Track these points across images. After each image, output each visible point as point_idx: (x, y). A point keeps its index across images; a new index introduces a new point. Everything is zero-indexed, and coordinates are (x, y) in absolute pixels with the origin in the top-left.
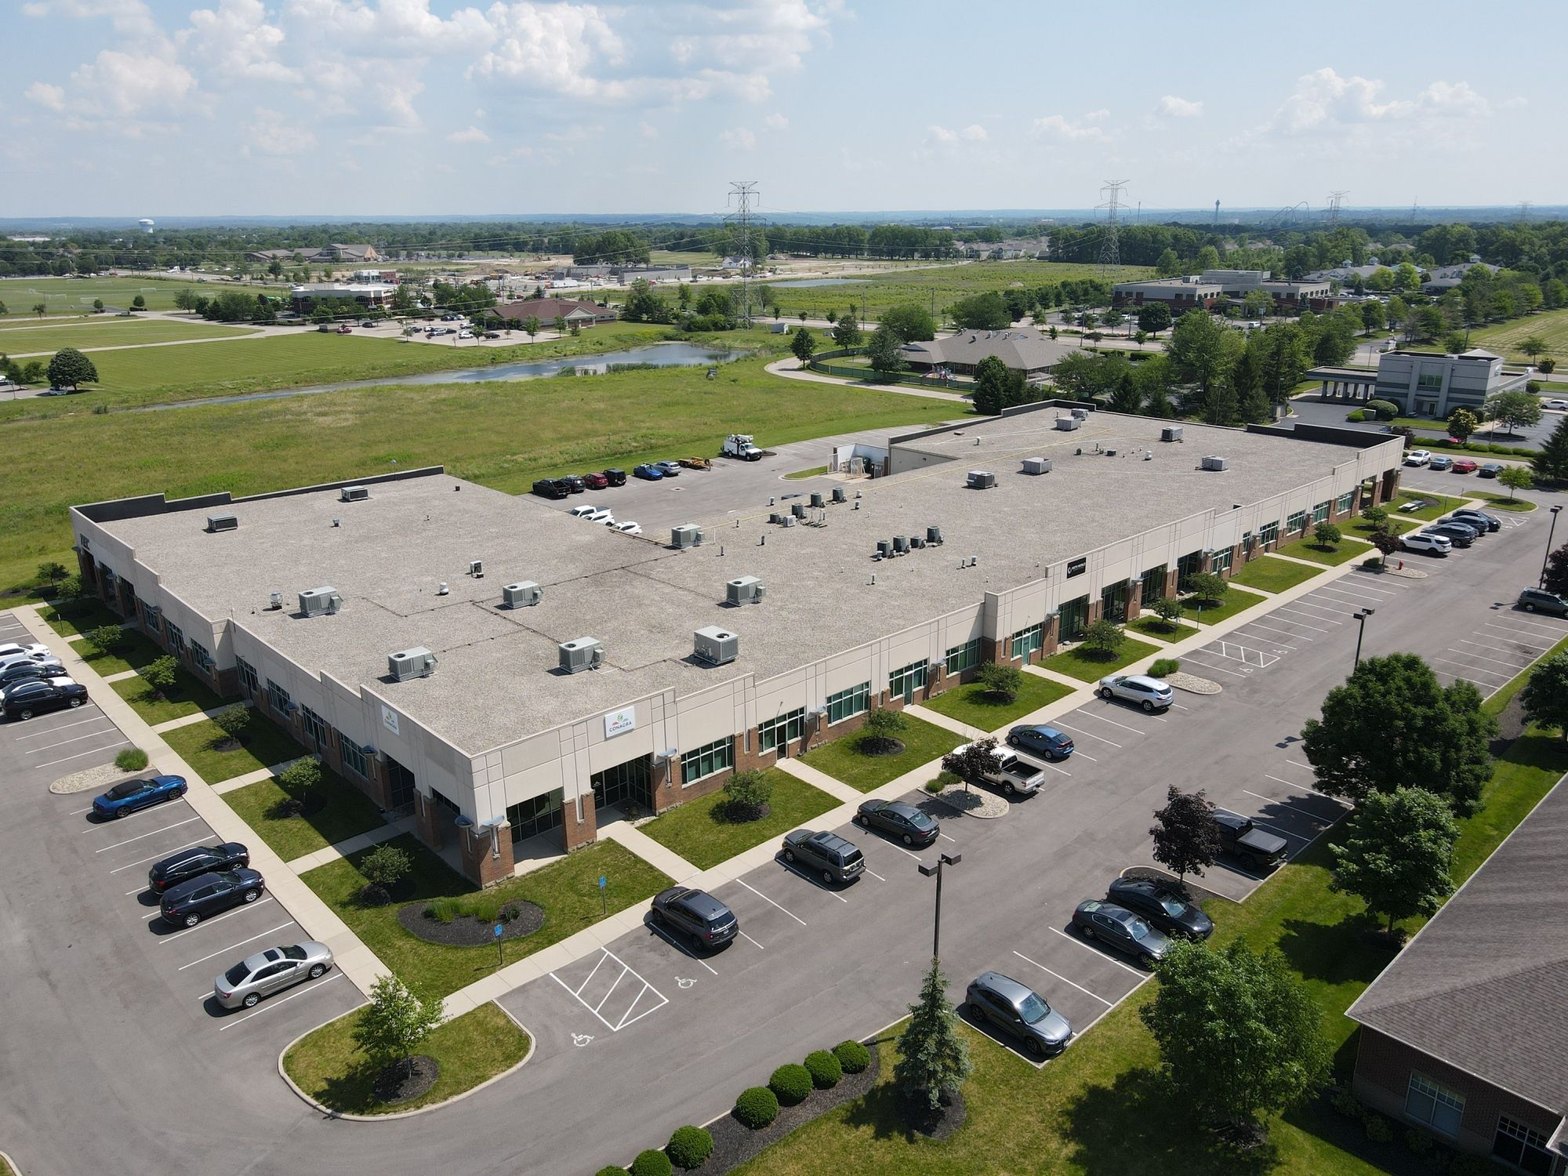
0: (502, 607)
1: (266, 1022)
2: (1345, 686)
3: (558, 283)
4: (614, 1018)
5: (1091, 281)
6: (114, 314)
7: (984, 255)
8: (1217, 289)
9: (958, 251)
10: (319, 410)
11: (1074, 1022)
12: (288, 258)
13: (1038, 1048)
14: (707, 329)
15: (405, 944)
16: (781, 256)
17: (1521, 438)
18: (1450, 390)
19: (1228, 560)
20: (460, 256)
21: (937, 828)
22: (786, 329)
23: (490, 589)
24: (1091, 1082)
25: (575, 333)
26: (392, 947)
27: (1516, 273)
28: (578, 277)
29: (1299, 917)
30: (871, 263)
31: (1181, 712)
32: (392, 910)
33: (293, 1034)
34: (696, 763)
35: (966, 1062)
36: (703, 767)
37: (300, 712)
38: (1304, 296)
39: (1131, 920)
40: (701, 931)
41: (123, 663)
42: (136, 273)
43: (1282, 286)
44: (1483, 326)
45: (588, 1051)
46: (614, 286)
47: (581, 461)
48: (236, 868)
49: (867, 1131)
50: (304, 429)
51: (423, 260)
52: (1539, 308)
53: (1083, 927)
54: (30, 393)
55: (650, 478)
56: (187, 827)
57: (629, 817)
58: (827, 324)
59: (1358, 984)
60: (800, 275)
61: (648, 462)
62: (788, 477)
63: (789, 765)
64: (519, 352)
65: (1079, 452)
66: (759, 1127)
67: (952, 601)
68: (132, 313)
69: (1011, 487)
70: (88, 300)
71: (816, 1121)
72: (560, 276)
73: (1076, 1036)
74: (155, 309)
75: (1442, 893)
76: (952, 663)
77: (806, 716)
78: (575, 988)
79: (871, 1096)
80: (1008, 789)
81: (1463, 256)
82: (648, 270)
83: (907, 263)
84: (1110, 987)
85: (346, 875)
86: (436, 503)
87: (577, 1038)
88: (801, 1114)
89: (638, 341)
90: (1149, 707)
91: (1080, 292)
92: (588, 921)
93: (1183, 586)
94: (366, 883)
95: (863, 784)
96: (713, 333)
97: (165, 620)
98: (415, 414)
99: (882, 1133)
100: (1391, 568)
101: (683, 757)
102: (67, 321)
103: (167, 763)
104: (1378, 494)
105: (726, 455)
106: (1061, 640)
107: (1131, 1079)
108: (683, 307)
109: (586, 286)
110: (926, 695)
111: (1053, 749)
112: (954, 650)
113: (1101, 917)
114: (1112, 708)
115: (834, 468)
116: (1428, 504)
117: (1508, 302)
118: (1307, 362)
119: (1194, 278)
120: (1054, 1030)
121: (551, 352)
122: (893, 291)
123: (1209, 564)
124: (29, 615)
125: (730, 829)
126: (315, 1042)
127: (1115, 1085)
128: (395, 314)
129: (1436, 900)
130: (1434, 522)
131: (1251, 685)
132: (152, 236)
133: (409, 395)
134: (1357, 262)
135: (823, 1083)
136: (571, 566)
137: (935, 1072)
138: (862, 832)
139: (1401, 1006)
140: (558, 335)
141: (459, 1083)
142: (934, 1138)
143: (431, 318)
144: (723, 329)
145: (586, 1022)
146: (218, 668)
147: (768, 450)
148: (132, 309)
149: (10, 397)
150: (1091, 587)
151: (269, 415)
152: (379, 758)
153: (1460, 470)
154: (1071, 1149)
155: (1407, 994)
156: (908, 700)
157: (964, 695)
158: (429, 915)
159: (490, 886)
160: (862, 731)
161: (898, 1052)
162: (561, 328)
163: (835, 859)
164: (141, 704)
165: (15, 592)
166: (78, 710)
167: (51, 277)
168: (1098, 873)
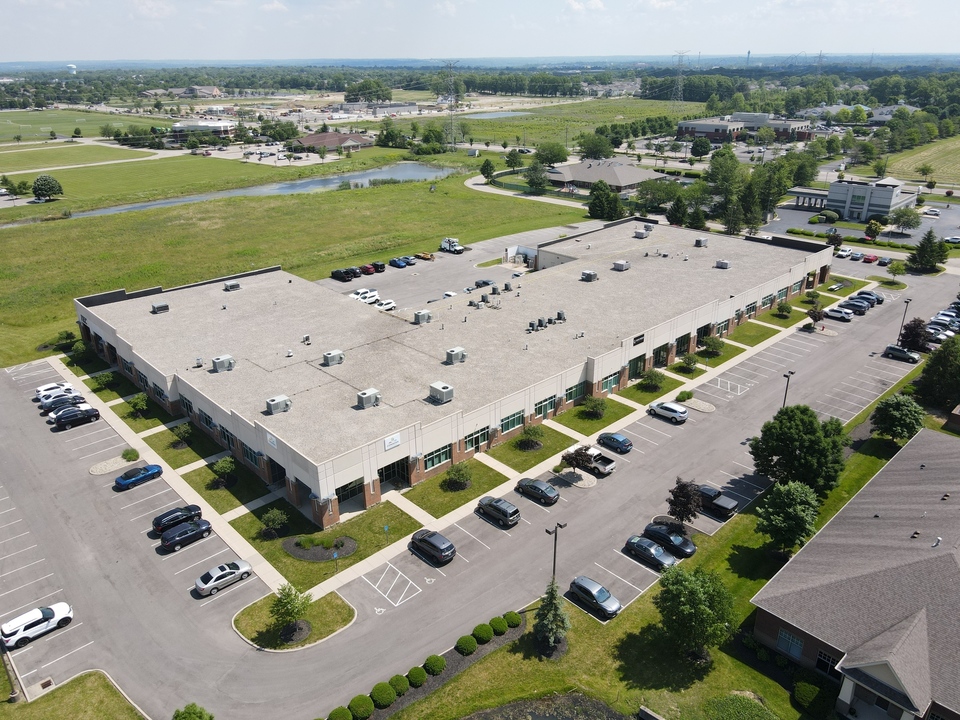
0: (323, 365)
1: (223, 602)
2: (772, 421)
3: (336, 115)
4: (395, 598)
5: (665, 118)
6: (63, 140)
7: (600, 94)
8: (741, 125)
9: (584, 91)
10: (199, 216)
11: (622, 600)
12: (165, 95)
13: (603, 615)
14: (429, 153)
15: (288, 561)
16: (474, 94)
17: (908, 236)
18: (870, 205)
19: (726, 327)
20: (273, 94)
21: (558, 495)
22: (477, 153)
23: (316, 354)
24: (629, 631)
25: (348, 156)
26: (281, 562)
27: (925, 113)
28: (347, 111)
29: (741, 544)
30: (530, 99)
31: (692, 423)
32: (279, 542)
33: (237, 608)
34: (432, 459)
35: (568, 623)
36: (436, 460)
37: (219, 428)
38: (793, 130)
39: (655, 546)
40: (437, 554)
41: (115, 394)
42: (71, 106)
43: (781, 123)
44: (900, 151)
45: (383, 617)
46: (371, 118)
47: (357, 255)
48: (196, 519)
49: (519, 656)
50: (192, 231)
51: (250, 97)
52: (935, 138)
53: (631, 550)
54: (22, 202)
55: (399, 267)
56: (166, 494)
57: (397, 488)
58: (502, 149)
59: (764, 581)
60: (485, 109)
61: (398, 256)
62: (479, 265)
63: (481, 457)
64: (315, 170)
65: (647, 255)
66: (468, 655)
67: (570, 361)
68: (74, 139)
69: (607, 279)
70: (46, 129)
71: (495, 652)
72: (336, 110)
73: (623, 608)
74: (89, 136)
75: (808, 535)
76: (569, 396)
77: (490, 430)
78: (375, 583)
79: (522, 639)
80: (596, 471)
81: (894, 100)
82: (391, 106)
83: (552, 100)
84: (641, 582)
85: (252, 522)
86: (279, 292)
87: (378, 610)
88: (488, 648)
89: (386, 161)
90: (675, 421)
91: (657, 126)
92: (379, 547)
93: (699, 343)
94: (264, 527)
95: (520, 468)
96: (433, 156)
97: (136, 370)
98: (258, 219)
99: (526, 657)
100: (818, 328)
101: (425, 457)
102: (35, 146)
103: (150, 457)
104: (817, 280)
105: (442, 250)
106: (630, 378)
107: (649, 629)
108: (414, 137)
109: (353, 118)
110: (555, 414)
111: (621, 448)
112: (571, 389)
113: (639, 545)
114: (656, 421)
115: (506, 259)
116: (845, 284)
117: (915, 136)
118: (789, 183)
119: (728, 117)
120: (611, 606)
121: (335, 170)
122: (543, 122)
123: (715, 330)
124: (56, 361)
125: (451, 494)
126: (248, 612)
127: (640, 633)
128: (237, 141)
129: (804, 540)
130: (847, 298)
131: (732, 407)
132: (76, 77)
133: (253, 204)
134: (831, 101)
135: (498, 633)
136: (359, 336)
137: (552, 629)
138: (519, 496)
139: (775, 597)
140: (338, 157)
141: (321, 634)
142: (552, 659)
143: (258, 142)
144: (439, 152)
145: (381, 602)
146: (170, 400)
147: (467, 246)
148: (74, 137)
149: (10, 204)
150: (647, 349)
151: (170, 219)
152: (265, 458)
153: (868, 261)
154: (617, 664)
155: (781, 591)
156: (545, 417)
157: (575, 413)
158: (298, 545)
159: (328, 529)
160: (519, 436)
161: (535, 618)
162: (340, 153)
163: (505, 513)
164: (130, 420)
165: (46, 347)
166: (95, 423)
167: (18, 110)
168: (640, 519)
